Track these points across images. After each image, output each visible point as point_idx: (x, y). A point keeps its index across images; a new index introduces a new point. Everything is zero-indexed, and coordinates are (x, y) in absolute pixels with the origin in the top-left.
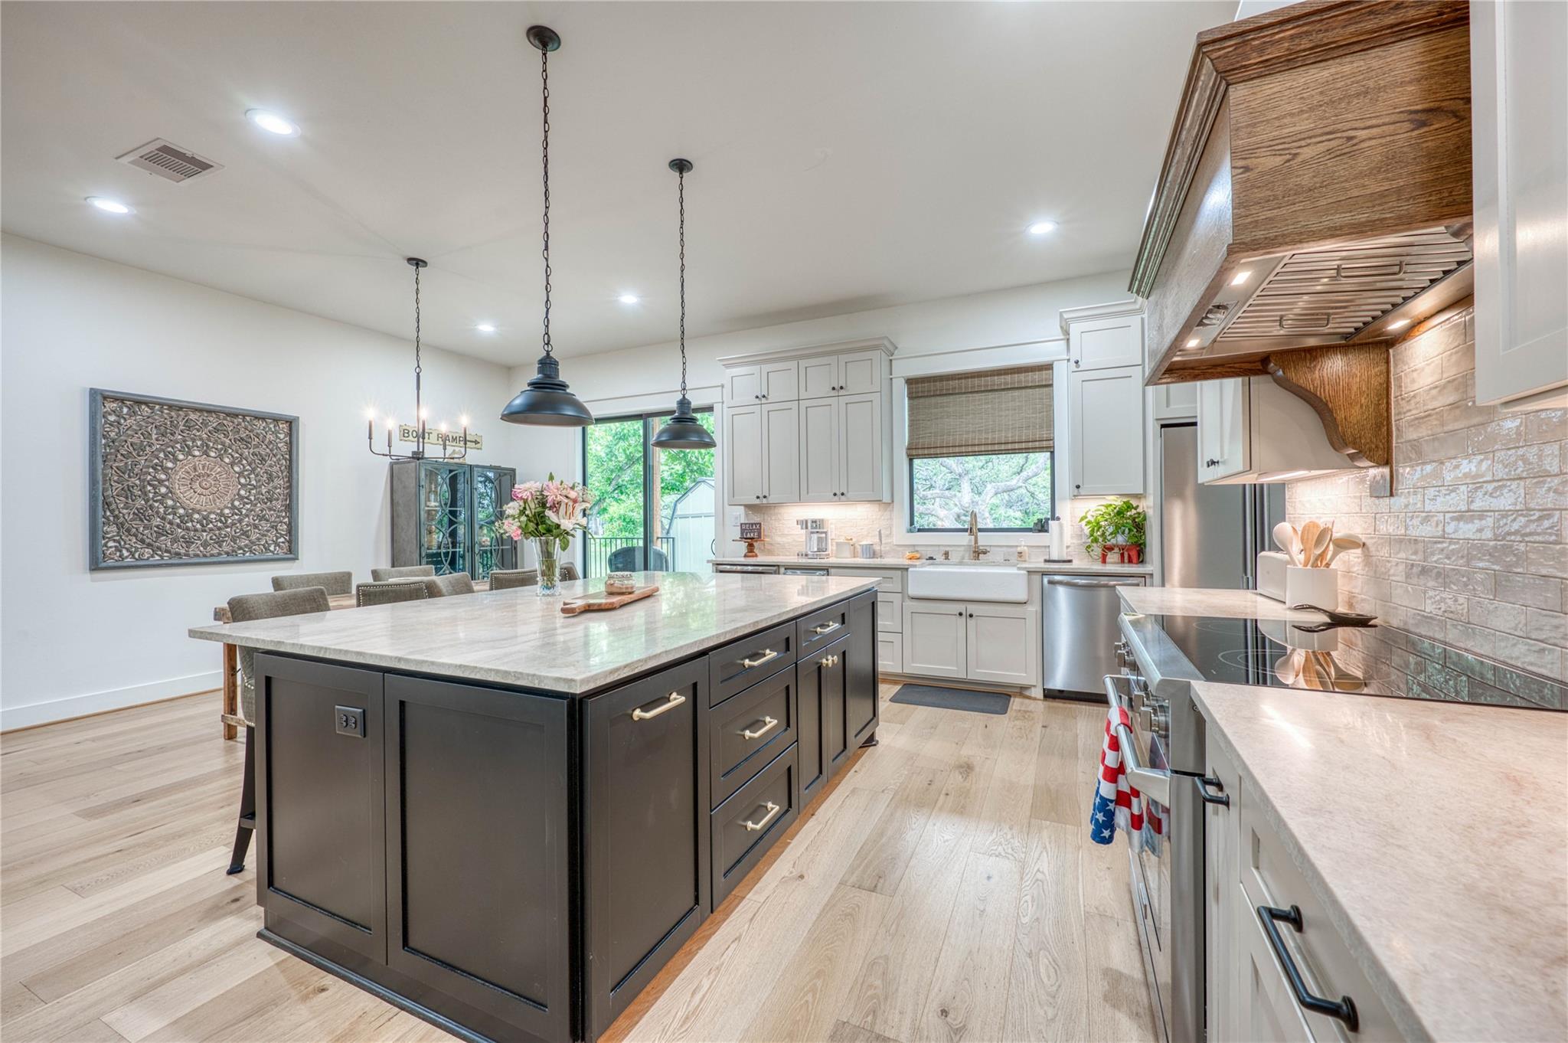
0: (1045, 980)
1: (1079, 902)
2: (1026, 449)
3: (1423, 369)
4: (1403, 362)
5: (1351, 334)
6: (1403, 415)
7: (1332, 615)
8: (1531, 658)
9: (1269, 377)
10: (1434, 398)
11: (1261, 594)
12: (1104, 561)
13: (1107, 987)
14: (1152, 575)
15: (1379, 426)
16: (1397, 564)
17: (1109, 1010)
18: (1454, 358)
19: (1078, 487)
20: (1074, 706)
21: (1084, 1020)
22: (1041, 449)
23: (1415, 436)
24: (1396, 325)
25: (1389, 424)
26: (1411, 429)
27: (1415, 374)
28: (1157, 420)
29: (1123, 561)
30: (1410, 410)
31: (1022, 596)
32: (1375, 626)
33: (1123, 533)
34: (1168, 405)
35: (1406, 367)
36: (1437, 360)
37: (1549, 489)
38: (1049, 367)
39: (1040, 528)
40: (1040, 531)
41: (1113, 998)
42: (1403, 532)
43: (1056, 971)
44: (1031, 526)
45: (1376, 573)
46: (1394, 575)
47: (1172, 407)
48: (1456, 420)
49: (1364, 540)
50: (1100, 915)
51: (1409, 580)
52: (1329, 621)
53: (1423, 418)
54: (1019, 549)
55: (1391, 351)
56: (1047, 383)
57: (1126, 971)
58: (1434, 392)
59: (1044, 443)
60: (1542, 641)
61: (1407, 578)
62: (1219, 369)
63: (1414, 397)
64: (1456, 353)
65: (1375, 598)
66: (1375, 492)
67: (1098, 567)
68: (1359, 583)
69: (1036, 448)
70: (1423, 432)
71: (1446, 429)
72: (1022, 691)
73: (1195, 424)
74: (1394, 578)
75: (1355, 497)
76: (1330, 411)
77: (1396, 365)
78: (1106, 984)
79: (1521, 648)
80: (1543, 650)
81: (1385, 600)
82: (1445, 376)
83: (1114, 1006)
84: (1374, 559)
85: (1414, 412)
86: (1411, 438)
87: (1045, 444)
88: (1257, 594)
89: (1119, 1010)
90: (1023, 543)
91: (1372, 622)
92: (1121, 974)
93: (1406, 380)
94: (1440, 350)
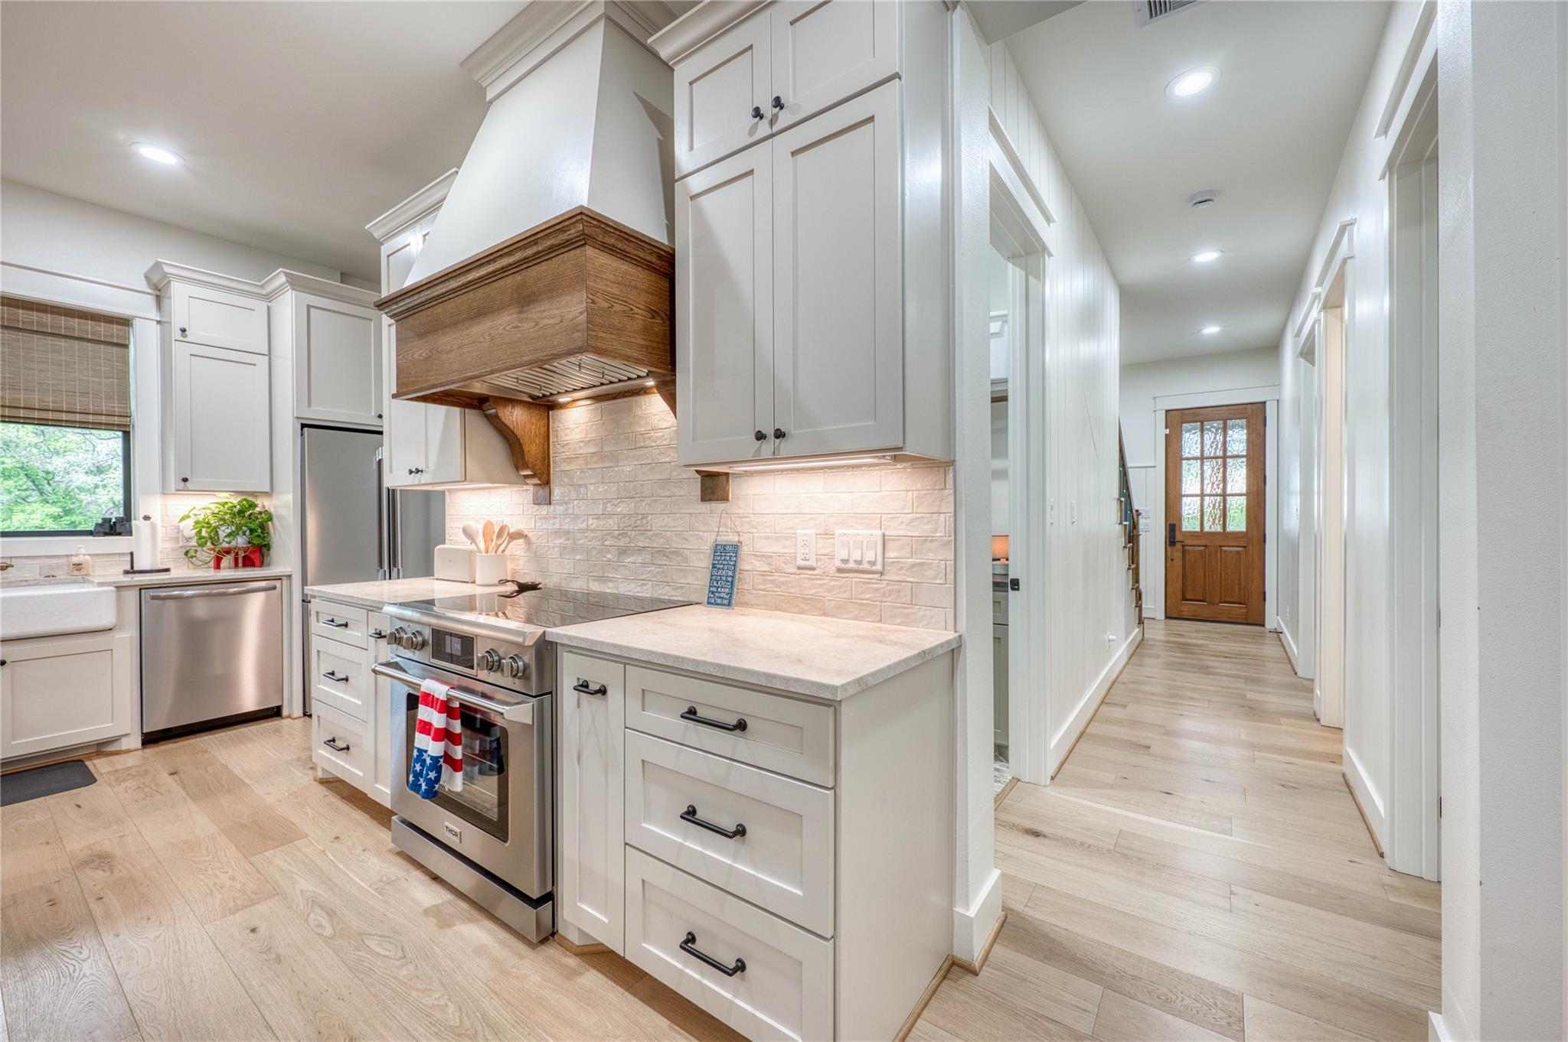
0: (387, 953)
1: (363, 887)
2: (93, 423)
3: (573, 429)
4: (559, 421)
5: (539, 397)
6: (558, 454)
7: (519, 585)
8: (638, 589)
9: (481, 411)
10: (581, 448)
11: (437, 579)
12: (218, 567)
13: (435, 921)
14: (289, 577)
15: (544, 458)
16: (554, 547)
17: (448, 931)
18: (594, 427)
19: (185, 480)
20: (206, 738)
21: (438, 951)
22: (109, 426)
23: (567, 468)
24: (563, 399)
25: (549, 459)
26: (565, 464)
27: (568, 431)
28: (298, 418)
29: (236, 565)
30: (564, 452)
31: (107, 619)
32: (540, 589)
33: (244, 534)
34: (309, 405)
35: (561, 425)
36: (584, 426)
37: (646, 504)
38: (125, 322)
39: (108, 530)
40: (106, 534)
41: (444, 922)
42: (558, 527)
43: (390, 942)
44: (92, 528)
45: (535, 555)
46: (550, 554)
47: (313, 408)
48: (596, 462)
49: (526, 533)
50: (388, 884)
51: (563, 557)
52: (517, 588)
53: (573, 458)
54: (75, 560)
55: (550, 412)
56: (122, 342)
57: (439, 901)
58: (582, 444)
59: (116, 418)
60: (643, 580)
61: (561, 555)
62: (451, 399)
63: (567, 444)
64: (596, 425)
65: (534, 571)
66: (537, 502)
67: (211, 574)
68: (522, 562)
69: (101, 424)
70: (573, 466)
71: (589, 467)
72: (102, 748)
73: (381, 433)
74: (551, 556)
75: (519, 504)
76: (520, 445)
77: (553, 422)
78: (432, 919)
79: (632, 585)
80: (643, 584)
81: (543, 571)
82: (589, 436)
83: (449, 926)
84: (534, 546)
85: (567, 453)
86: (564, 469)
87: (116, 420)
88: (434, 579)
89: (454, 925)
90: (83, 551)
91: (539, 587)
92: (436, 906)
93: (561, 434)
94: (587, 420)
